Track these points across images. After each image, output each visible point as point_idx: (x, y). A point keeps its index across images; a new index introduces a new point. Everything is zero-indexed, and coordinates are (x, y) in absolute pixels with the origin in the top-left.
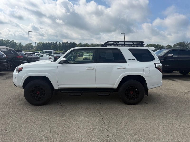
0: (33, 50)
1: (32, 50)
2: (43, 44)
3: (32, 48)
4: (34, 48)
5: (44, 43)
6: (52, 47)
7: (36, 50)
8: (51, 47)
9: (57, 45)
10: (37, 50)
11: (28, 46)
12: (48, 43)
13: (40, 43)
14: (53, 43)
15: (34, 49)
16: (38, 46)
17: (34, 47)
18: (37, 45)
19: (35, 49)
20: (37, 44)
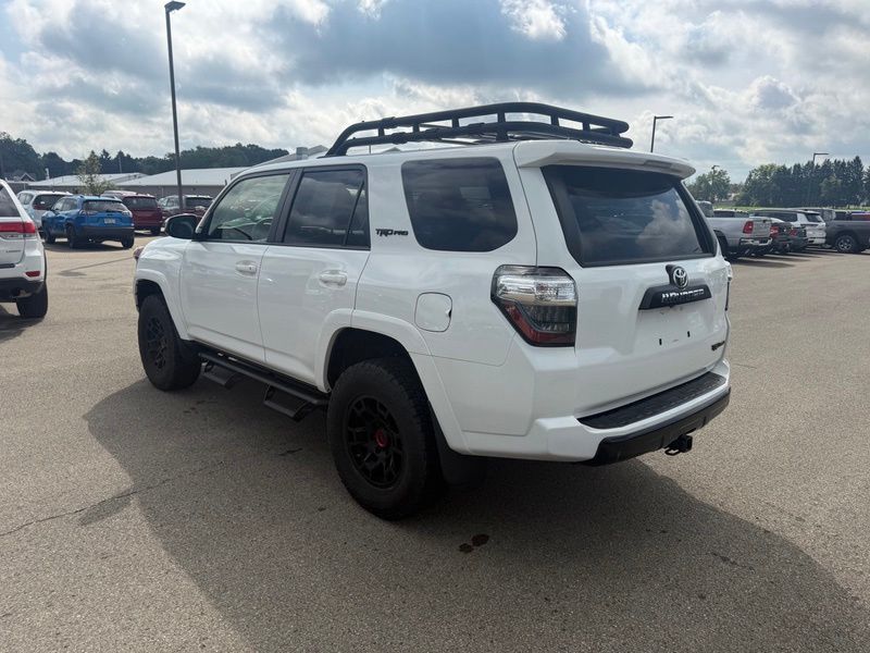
0: (727, 204)
1: (719, 204)
2: (783, 170)
3: (723, 195)
4: (733, 195)
5: (784, 167)
6: (829, 184)
7: (738, 205)
8: (820, 187)
9: (860, 174)
10: (744, 201)
11: (703, 185)
12: (810, 164)
13: (764, 171)
14: (837, 163)
15: (731, 199)
16: (754, 182)
17: (736, 188)
18: (749, 179)
19: (734, 200)
20: (750, 176)
